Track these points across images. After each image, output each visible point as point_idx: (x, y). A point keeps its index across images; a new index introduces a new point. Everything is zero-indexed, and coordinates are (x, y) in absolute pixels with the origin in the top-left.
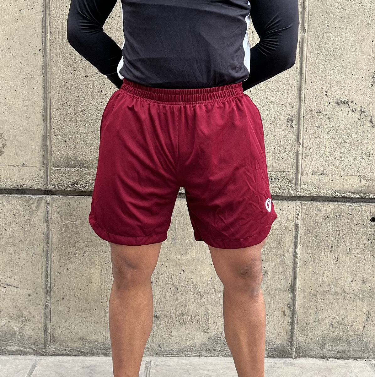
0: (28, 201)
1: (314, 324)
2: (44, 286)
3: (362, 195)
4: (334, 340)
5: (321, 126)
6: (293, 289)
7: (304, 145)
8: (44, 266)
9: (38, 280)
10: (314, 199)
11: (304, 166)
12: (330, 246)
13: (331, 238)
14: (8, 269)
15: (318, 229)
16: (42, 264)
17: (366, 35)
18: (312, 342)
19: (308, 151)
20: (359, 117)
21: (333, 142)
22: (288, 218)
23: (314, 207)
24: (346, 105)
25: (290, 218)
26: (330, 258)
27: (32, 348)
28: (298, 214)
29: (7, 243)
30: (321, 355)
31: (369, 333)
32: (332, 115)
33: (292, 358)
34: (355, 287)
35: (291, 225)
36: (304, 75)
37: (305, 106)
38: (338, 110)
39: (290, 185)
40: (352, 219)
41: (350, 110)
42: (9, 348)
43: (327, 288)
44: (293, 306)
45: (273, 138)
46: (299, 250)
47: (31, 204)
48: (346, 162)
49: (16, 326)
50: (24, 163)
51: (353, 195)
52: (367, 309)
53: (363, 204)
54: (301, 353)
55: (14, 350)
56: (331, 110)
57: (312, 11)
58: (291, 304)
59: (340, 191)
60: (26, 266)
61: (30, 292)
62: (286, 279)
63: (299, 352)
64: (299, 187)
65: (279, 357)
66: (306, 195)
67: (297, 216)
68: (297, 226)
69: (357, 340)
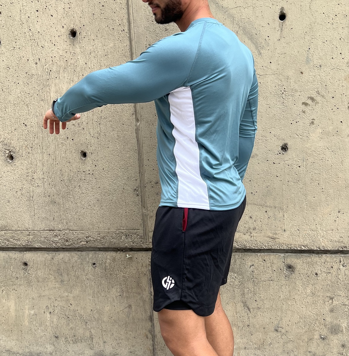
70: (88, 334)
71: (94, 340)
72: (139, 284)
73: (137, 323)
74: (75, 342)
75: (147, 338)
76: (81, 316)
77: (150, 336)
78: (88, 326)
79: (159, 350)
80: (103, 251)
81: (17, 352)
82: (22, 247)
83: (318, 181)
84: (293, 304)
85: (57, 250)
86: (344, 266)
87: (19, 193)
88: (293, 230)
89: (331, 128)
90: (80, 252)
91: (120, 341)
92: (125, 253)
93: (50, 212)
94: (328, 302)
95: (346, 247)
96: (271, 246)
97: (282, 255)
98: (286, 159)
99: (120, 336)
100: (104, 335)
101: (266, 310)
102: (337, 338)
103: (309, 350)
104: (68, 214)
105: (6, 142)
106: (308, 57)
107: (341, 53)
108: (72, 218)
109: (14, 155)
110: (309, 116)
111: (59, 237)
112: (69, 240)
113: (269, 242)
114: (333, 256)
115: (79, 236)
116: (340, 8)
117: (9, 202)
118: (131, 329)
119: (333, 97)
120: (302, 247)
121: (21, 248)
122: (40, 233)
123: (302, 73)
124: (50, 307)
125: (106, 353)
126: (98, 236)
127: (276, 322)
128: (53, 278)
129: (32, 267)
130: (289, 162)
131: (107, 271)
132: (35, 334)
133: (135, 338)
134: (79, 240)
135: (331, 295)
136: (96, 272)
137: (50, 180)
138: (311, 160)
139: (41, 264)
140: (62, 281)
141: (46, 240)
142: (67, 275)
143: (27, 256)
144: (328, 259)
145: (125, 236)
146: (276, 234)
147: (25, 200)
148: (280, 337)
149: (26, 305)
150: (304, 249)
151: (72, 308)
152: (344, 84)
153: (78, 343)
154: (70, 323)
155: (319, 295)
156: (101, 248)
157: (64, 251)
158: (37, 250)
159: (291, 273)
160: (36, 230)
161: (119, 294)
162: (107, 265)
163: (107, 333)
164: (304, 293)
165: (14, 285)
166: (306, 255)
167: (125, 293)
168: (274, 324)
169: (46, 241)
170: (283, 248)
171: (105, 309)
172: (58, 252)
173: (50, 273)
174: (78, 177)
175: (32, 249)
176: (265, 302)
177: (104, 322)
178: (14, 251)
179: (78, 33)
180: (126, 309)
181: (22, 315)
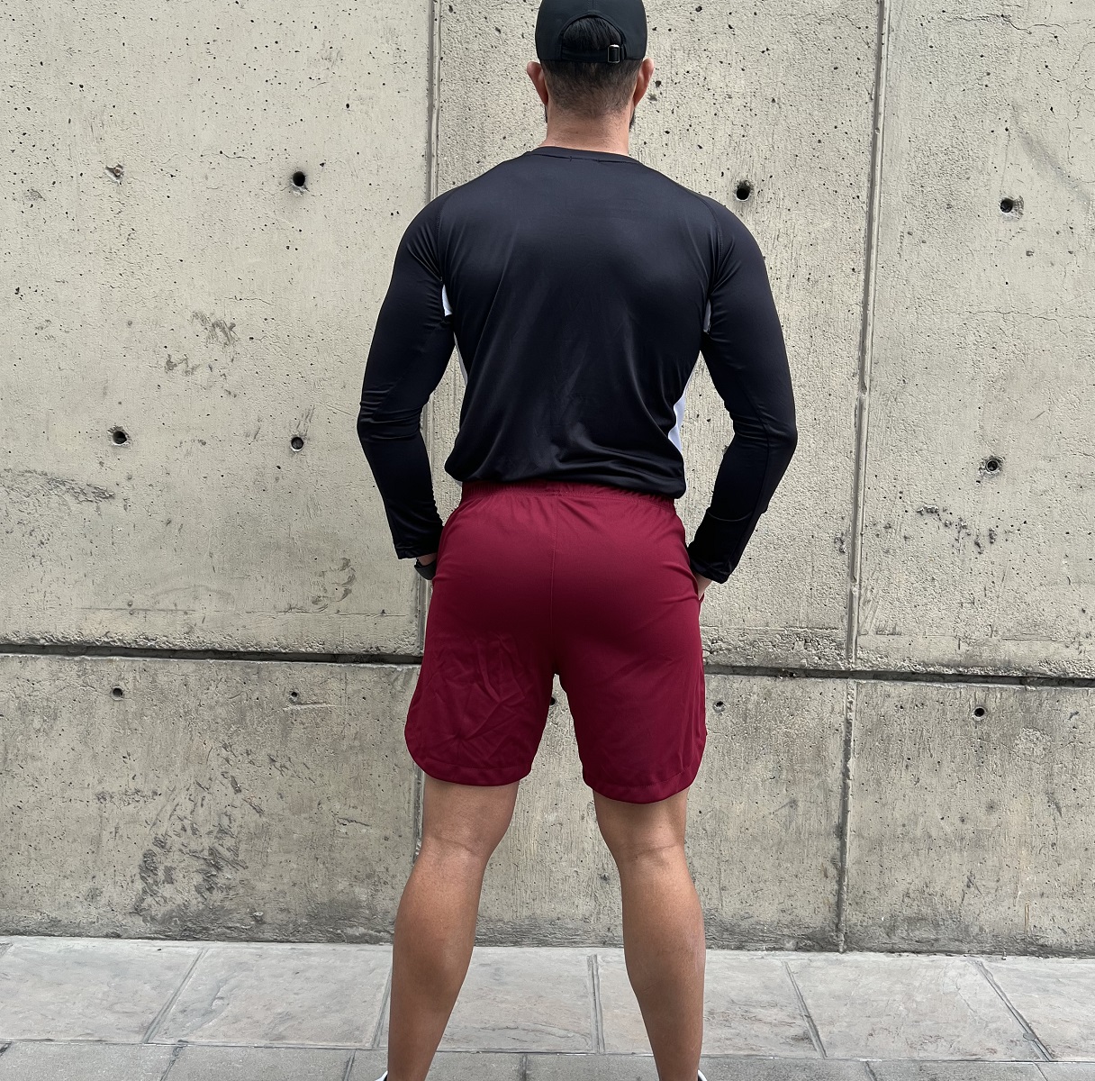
0: (388, 675)
1: (876, 893)
2: (412, 822)
3: (961, 669)
4: (913, 921)
5: (891, 551)
6: (841, 832)
7: (863, 584)
8: (413, 788)
9: (402, 813)
10: (878, 675)
11: (862, 618)
12: (905, 758)
13: (908, 744)
14: (353, 793)
15: (885, 728)
16: (410, 785)
17: (968, 397)
18: (874, 925)
19: (869, 592)
20: (956, 535)
21: (913, 579)
22: (833, 709)
23: (878, 691)
24: (935, 516)
25: (837, 709)
26: (906, 778)
27: (388, 932)
28: (851, 703)
29: (351, 748)
30: (889, 947)
31: (972, 908)
32: (910, 532)
33: (838, 951)
34: (948, 829)
35: (839, 721)
36: (863, 463)
37: (865, 515)
38: (921, 522)
39: (837, 652)
40: (944, 712)
41: (941, 525)
42: (350, 931)
43: (899, 830)
44: (842, 861)
45: (810, 570)
46: (852, 764)
47: (394, 681)
48: (934, 614)
49: (362, 893)
50: (383, 612)
51: (945, 669)
52: (969, 867)
53: (962, 685)
54: (854, 944)
55: (358, 934)
56: (909, 524)
57: (877, 356)
58: (838, 857)
59: (923, 662)
60: (382, 787)
61: (389, 833)
62: (828, 813)
63: (851, 942)
64: (853, 655)
65: (816, 951)
66: (865, 669)
67: (848, 705)
68: (848, 723)
69: (950, 921)
72: (820, 752)
73: (807, 843)
75: (826, 877)
77: (832, 872)
79: (850, 905)
80: (745, 674)
81: (497, 919)
91: (761, 885)
99: (762, 872)
100: (723, 871)
118: (790, 855)
125: (724, 915)
126: (741, 639)
131: (748, 720)
132: (552, 871)
145: (804, 642)
156: (742, 667)
161: (770, 775)
162: (750, 706)
163: (732, 867)
167: (785, 772)
171: (734, 810)
177: (726, 840)
179: (756, 191)
180: (783, 809)
181: (525, 824)
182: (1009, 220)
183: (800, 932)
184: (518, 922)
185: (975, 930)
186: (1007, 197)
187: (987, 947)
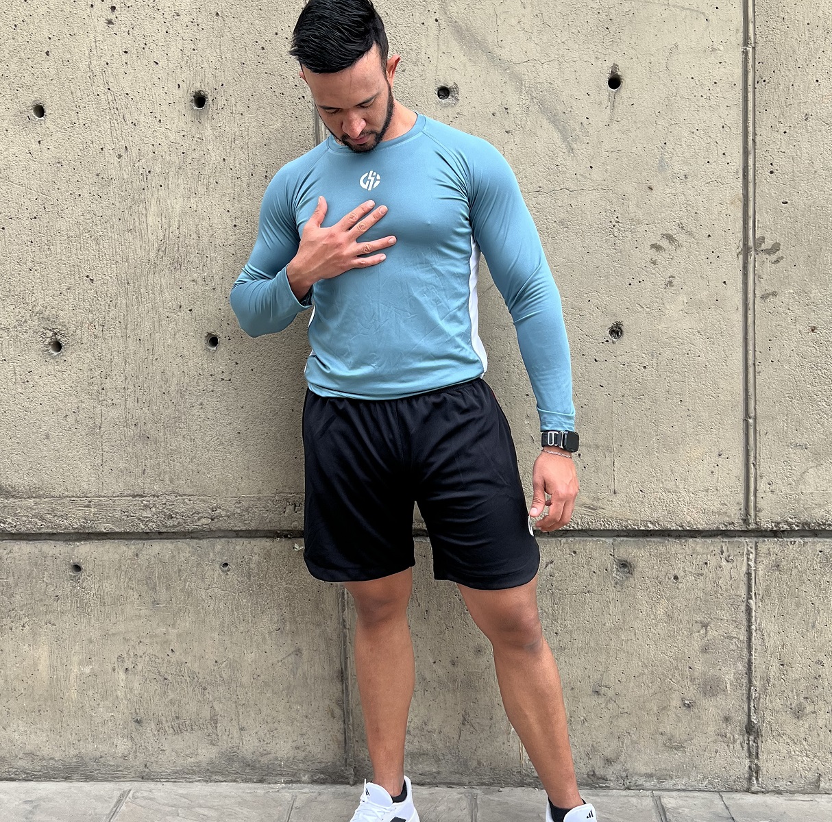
70: (206, 713)
71: (219, 725)
72: (317, 604)
73: (313, 687)
74: (178, 731)
75: (334, 717)
76: (193, 675)
77: (338, 712)
78: (207, 695)
79: (357, 741)
80: (246, 537)
81: (49, 757)
82: (73, 531)
83: (680, 394)
84: (629, 638)
85: (147, 536)
86: (728, 562)
87: (71, 419)
88: (631, 491)
89: (705, 293)
90: (195, 541)
91: (276, 725)
92: (290, 541)
93: (136, 458)
94: (699, 632)
95: (733, 523)
96: (588, 524)
97: (610, 541)
98: (618, 353)
99: (276, 714)
100: (241, 713)
101: (576, 653)
102: (715, 703)
103: (660, 730)
104: (174, 461)
105: (47, 313)
106: (662, 160)
107: (724, 154)
108: (182, 470)
109: (63, 341)
110: (664, 271)
111: (153, 509)
112: (174, 516)
113: (585, 515)
114: (709, 541)
115: (196, 507)
116: (723, 70)
117: (48, 437)
118: (299, 698)
119: (709, 236)
120: (649, 525)
121: (69, 534)
122: (114, 502)
123: (651, 189)
124: (126, 659)
125: (245, 752)
126: (238, 505)
127: (596, 676)
128: (136, 596)
129: (92, 573)
130: (627, 359)
131: (252, 578)
132: (92, 716)
133: (306, 717)
134: (196, 515)
135: (704, 618)
136: (229, 580)
137: (139, 393)
138: (667, 354)
139: (110, 568)
140: (155, 602)
141: (126, 515)
142: (167, 589)
143: (80, 551)
144: (698, 548)
145: (293, 506)
146: (599, 499)
147: (83, 433)
148: (603, 706)
149: (74, 655)
150: (652, 528)
151: (174, 658)
152: (729, 213)
153: (185, 733)
154: (169, 691)
155: (681, 620)
156: (241, 531)
157: (161, 539)
158: (104, 538)
159: (627, 578)
160: (105, 497)
161: (275, 627)
162: (253, 566)
163: (248, 709)
164: (652, 617)
165: (51, 612)
166: (655, 540)
167: (288, 624)
168: (592, 681)
169: (125, 518)
170: (611, 528)
171: (245, 658)
172: (149, 541)
173: (130, 585)
174: (199, 386)
175: (92, 537)
176: (575, 636)
177: (242, 686)
178: (51, 540)
179: (210, 99)
180: (290, 657)
181: (65, 676)
182: (446, 106)
183: (314, 767)
184: (67, 760)
185: (475, 764)
186: (442, 85)
187: (486, 780)
